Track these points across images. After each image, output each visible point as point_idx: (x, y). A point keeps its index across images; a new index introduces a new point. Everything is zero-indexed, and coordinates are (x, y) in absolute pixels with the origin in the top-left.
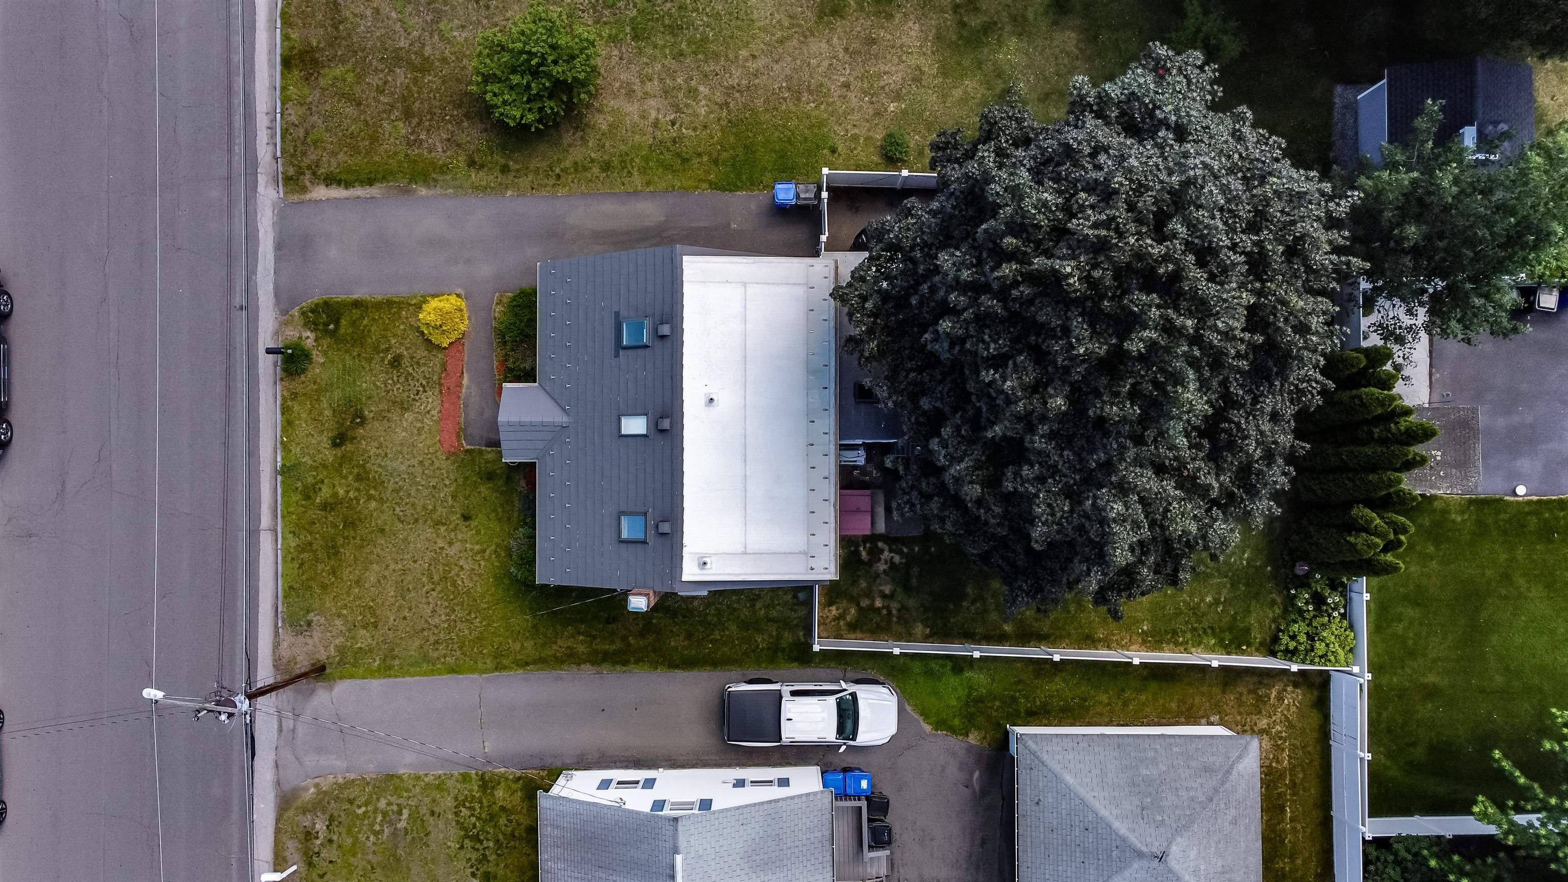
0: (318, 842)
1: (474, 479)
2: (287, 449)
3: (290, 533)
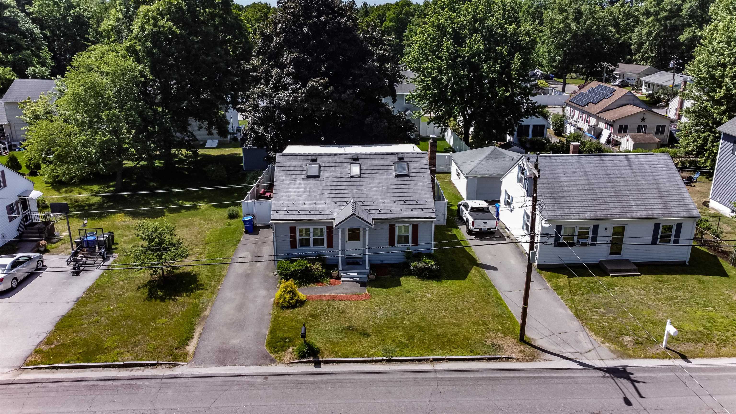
0: (639, 339)
1: (385, 290)
2: (373, 355)
3: (432, 352)
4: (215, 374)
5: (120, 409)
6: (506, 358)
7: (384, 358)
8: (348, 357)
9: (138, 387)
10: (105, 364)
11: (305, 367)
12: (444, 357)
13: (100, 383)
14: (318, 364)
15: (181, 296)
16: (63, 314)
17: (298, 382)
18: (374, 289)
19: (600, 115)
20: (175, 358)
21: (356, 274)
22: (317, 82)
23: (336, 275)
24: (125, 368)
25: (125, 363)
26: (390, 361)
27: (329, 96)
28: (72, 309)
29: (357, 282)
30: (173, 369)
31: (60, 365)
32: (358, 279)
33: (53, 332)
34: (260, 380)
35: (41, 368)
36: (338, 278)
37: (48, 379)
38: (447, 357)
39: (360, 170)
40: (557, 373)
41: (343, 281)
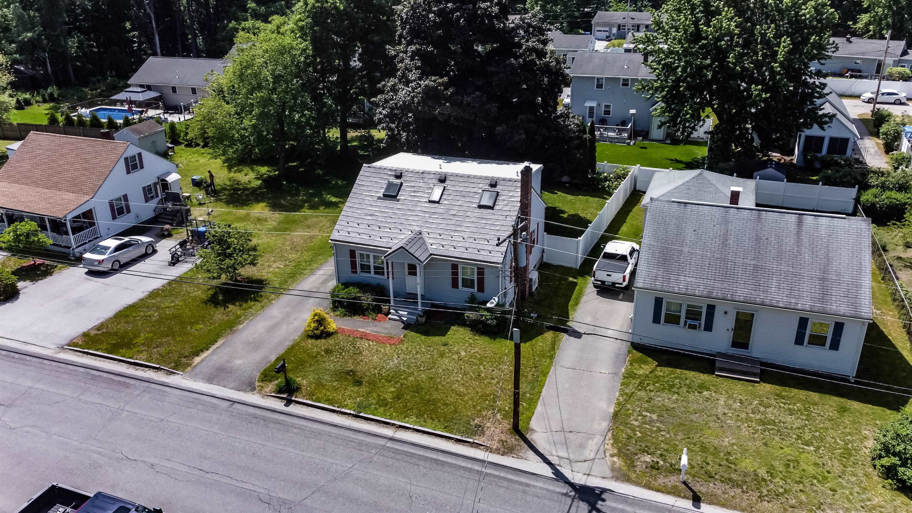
0: (661, 463)
1: (423, 337)
2: (345, 406)
3: (405, 418)
4: (196, 389)
5: (99, 402)
6: (477, 444)
7: (352, 412)
8: (320, 402)
9: (128, 386)
10: (121, 358)
11: (276, 402)
12: (411, 426)
13: (105, 375)
14: (289, 402)
15: (233, 304)
16: (131, 303)
17: (255, 417)
18: (413, 334)
20: (176, 367)
21: (406, 313)
22: (435, 81)
23: (386, 311)
24: (134, 366)
26: (356, 416)
27: (448, 99)
28: (141, 300)
29: (403, 322)
30: (168, 376)
31: (90, 351)
32: (405, 319)
33: (111, 318)
34: (227, 404)
35: (76, 351)
36: (388, 314)
37: (74, 362)
38: (415, 427)
39: (442, 194)
40: (517, 475)
41: (390, 319)
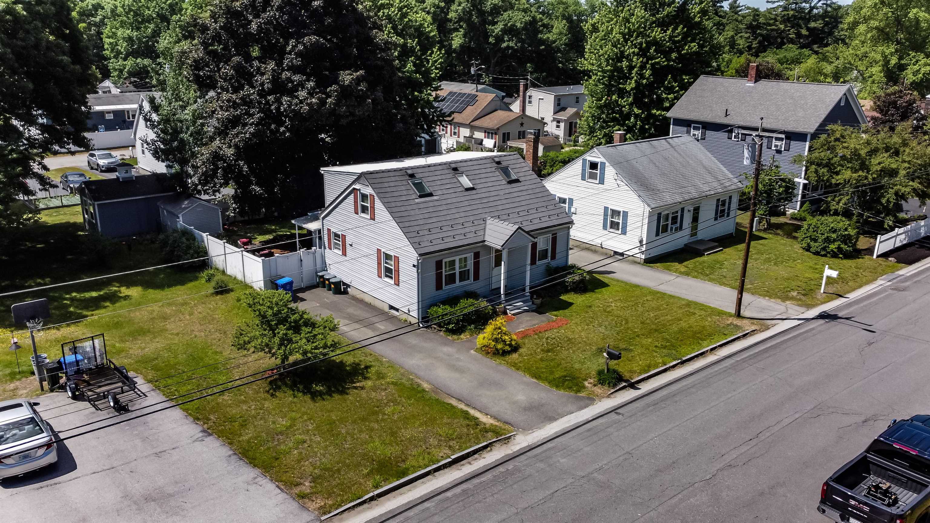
1: (567, 311)
2: (665, 362)
3: (700, 344)
4: (564, 429)
6: (752, 331)
7: (677, 362)
8: (649, 371)
9: (518, 471)
10: (430, 468)
12: (715, 346)
14: (633, 386)
16: (232, 453)
17: (652, 405)
18: (555, 313)
19: (473, 124)
20: (497, 433)
21: (521, 303)
23: (502, 310)
24: (458, 464)
25: (453, 457)
26: (683, 363)
28: (230, 444)
29: (527, 311)
30: (511, 443)
31: (376, 493)
32: (526, 308)
33: (267, 473)
34: (615, 416)
36: (505, 313)
37: (390, 512)
38: (717, 344)
39: (469, 180)
41: (514, 315)
